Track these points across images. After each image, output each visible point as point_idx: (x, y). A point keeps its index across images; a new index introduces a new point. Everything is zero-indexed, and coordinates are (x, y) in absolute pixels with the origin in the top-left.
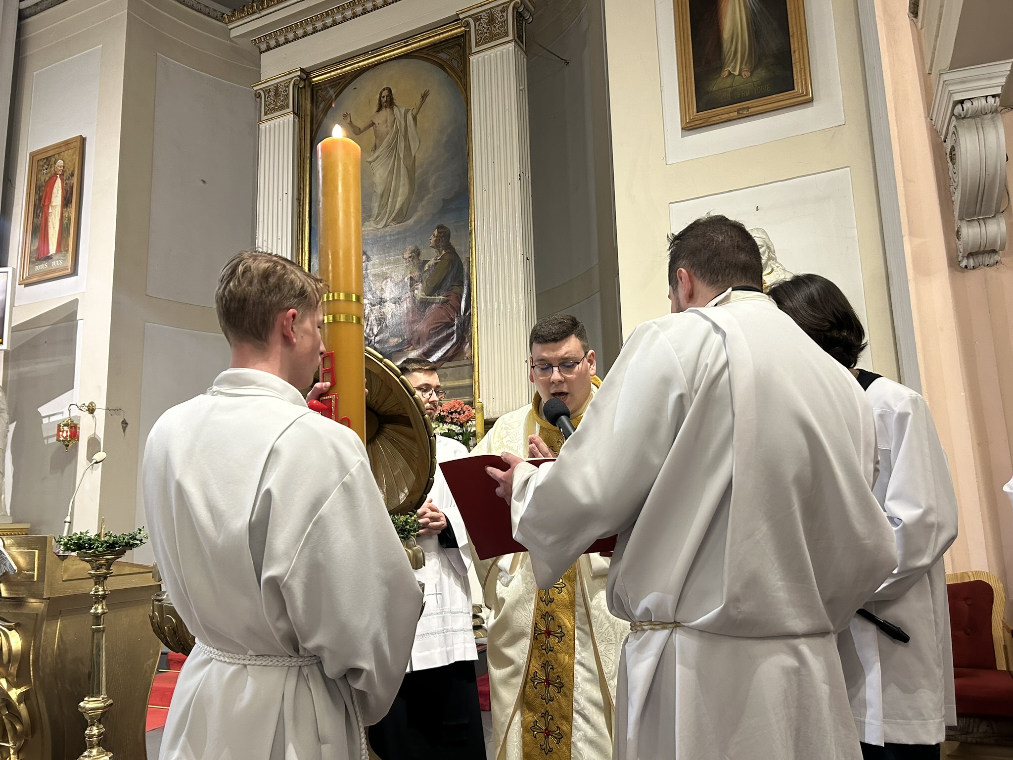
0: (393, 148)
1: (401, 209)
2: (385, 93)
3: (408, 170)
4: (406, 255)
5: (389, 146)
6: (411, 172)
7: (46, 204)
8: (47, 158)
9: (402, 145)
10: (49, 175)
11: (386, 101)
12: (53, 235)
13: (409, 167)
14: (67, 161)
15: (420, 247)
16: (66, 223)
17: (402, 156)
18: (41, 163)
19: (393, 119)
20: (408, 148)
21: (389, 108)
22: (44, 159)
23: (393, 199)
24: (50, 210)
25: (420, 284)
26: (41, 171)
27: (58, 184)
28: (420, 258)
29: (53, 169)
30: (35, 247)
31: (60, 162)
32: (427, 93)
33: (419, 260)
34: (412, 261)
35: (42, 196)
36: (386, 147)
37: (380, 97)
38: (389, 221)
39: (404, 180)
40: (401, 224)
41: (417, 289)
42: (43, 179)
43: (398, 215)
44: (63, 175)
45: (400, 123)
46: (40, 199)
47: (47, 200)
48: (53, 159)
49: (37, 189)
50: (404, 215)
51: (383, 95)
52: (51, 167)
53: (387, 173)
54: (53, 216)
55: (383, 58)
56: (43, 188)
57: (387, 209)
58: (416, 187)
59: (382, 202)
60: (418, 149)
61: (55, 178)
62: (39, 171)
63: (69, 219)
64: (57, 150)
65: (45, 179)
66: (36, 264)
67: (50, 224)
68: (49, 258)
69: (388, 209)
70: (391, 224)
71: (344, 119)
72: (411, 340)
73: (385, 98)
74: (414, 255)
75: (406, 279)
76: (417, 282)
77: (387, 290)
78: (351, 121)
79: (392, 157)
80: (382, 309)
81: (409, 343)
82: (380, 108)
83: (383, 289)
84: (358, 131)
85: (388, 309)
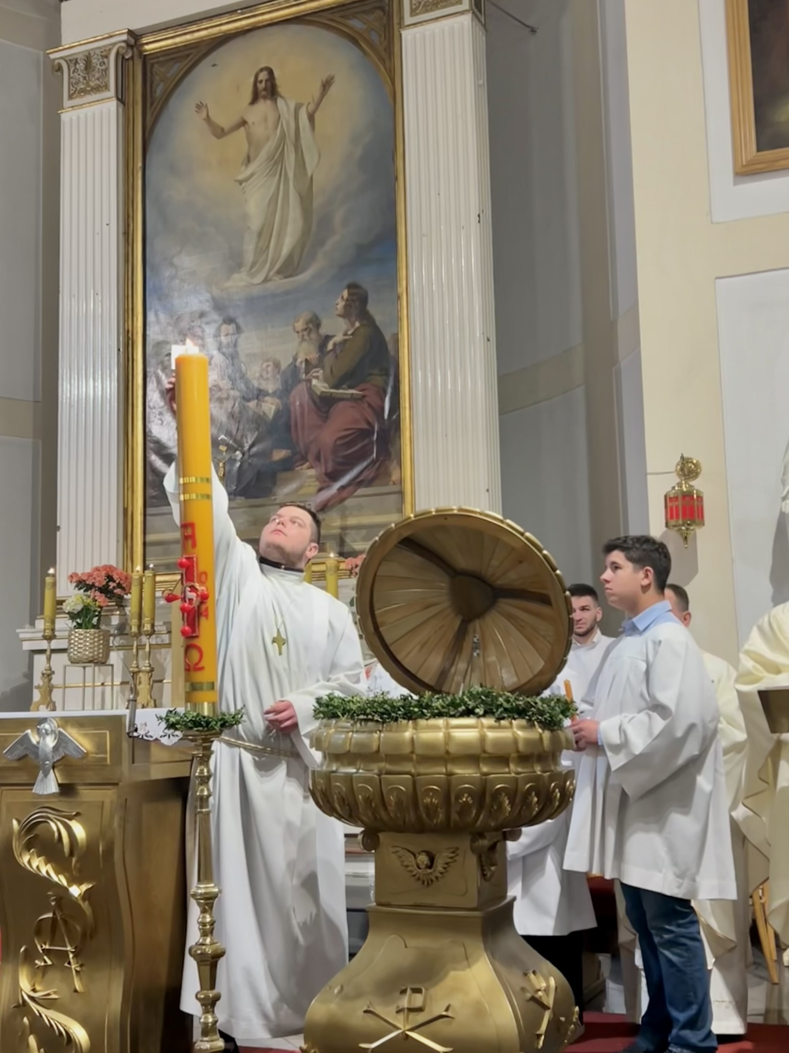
0: (277, 161)
1: (290, 257)
2: (263, 76)
3: (302, 198)
5: (270, 158)
6: (306, 200)
9: (290, 159)
11: (265, 89)
13: (302, 193)
15: (322, 316)
17: (291, 175)
19: (277, 118)
20: (301, 164)
21: (270, 99)
23: (278, 238)
28: (320, 331)
32: (330, 81)
33: (319, 335)
34: (309, 334)
36: (266, 161)
37: (256, 81)
38: (271, 274)
39: (295, 213)
40: (293, 278)
43: (286, 265)
45: (288, 124)
50: (297, 266)
51: (259, 79)
53: (267, 200)
55: (259, 22)
57: (268, 254)
58: (314, 225)
59: (260, 244)
60: (318, 165)
69: (270, 256)
70: (275, 278)
71: (197, 111)
72: (307, 453)
73: (263, 85)
74: (311, 326)
75: (298, 363)
76: (316, 367)
77: (267, 379)
78: (208, 116)
79: (275, 175)
80: (261, 406)
81: (304, 459)
82: (255, 99)
83: (261, 376)
84: (220, 133)
85: (270, 406)
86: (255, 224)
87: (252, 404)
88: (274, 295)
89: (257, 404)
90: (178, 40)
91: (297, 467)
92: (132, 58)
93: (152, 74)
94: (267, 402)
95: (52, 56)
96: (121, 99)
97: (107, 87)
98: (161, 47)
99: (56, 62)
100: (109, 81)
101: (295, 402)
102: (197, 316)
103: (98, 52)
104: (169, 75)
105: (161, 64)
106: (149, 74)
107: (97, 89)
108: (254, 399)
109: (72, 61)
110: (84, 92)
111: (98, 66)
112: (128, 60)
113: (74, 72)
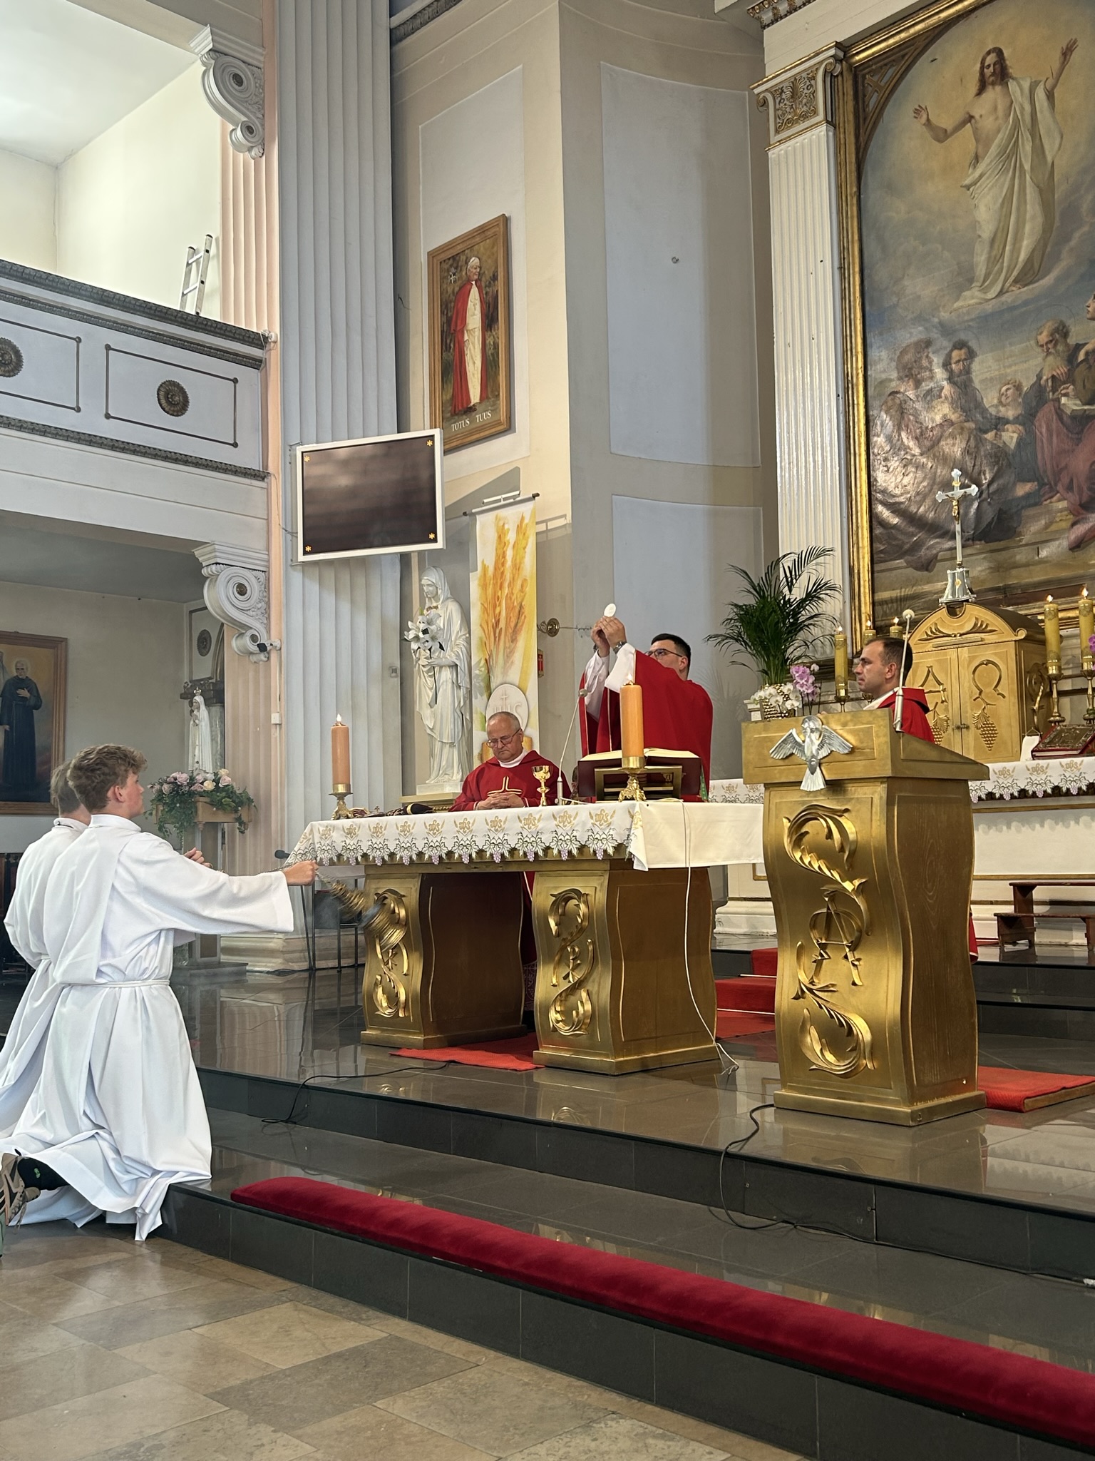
0: (1010, 153)
1: (1029, 260)
2: (991, 59)
3: (1041, 191)
4: (1043, 338)
5: (1002, 153)
6: (1046, 193)
7: (458, 328)
8: (453, 257)
9: (1027, 147)
10: (459, 283)
11: (993, 74)
12: (473, 374)
13: (1042, 185)
14: (484, 258)
15: (1069, 322)
16: (492, 354)
17: (1027, 167)
18: (445, 266)
19: (1008, 104)
20: (1039, 151)
21: (1001, 84)
22: (449, 259)
23: (1014, 244)
24: (466, 338)
25: (1072, 387)
26: (446, 278)
27: (474, 293)
28: (1068, 341)
29: (464, 273)
30: (449, 396)
31: (474, 261)
32: (1072, 46)
33: (1067, 345)
34: (1055, 346)
35: (451, 317)
36: (997, 155)
37: (982, 67)
38: (1007, 284)
39: (1033, 208)
40: (1031, 287)
41: (1066, 395)
42: (450, 290)
43: (1024, 271)
44: (481, 280)
45: (1022, 109)
46: (449, 321)
47: (459, 324)
48: (463, 258)
49: (444, 307)
50: (1036, 271)
51: (986, 64)
52: (461, 270)
53: (1000, 200)
54: (471, 345)
56: (453, 304)
57: (1003, 262)
58: (1057, 219)
59: (994, 253)
60: (1059, 149)
61: (469, 287)
62: (443, 279)
63: (496, 346)
64: (468, 242)
65: (453, 290)
66: (453, 421)
67: (468, 358)
68: (470, 410)
69: (1005, 264)
70: (1014, 288)
71: (915, 117)
72: (1056, 485)
73: (991, 69)
74: (1057, 336)
75: (1042, 382)
76: (1065, 383)
77: (1008, 404)
78: (928, 120)
79: (1008, 171)
80: (1001, 436)
81: (1053, 491)
82: (983, 86)
83: (1000, 402)
84: (942, 135)
85: (1012, 434)
86: (987, 231)
87: (990, 436)
88: (1011, 309)
89: (996, 434)
90: (891, 41)
91: (1046, 500)
92: (841, 73)
93: (863, 86)
94: (1008, 431)
95: (756, 91)
96: (831, 123)
97: (815, 112)
98: (873, 54)
99: (761, 96)
100: (816, 105)
101: (1040, 425)
102: (923, 345)
103: (804, 75)
104: (882, 84)
105: (873, 73)
106: (860, 88)
107: (804, 117)
108: (991, 430)
109: (777, 92)
110: (791, 122)
111: (805, 91)
112: (837, 76)
113: (780, 102)
